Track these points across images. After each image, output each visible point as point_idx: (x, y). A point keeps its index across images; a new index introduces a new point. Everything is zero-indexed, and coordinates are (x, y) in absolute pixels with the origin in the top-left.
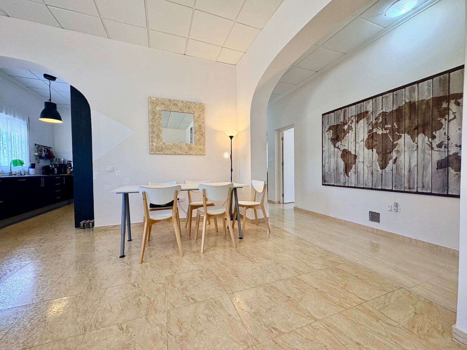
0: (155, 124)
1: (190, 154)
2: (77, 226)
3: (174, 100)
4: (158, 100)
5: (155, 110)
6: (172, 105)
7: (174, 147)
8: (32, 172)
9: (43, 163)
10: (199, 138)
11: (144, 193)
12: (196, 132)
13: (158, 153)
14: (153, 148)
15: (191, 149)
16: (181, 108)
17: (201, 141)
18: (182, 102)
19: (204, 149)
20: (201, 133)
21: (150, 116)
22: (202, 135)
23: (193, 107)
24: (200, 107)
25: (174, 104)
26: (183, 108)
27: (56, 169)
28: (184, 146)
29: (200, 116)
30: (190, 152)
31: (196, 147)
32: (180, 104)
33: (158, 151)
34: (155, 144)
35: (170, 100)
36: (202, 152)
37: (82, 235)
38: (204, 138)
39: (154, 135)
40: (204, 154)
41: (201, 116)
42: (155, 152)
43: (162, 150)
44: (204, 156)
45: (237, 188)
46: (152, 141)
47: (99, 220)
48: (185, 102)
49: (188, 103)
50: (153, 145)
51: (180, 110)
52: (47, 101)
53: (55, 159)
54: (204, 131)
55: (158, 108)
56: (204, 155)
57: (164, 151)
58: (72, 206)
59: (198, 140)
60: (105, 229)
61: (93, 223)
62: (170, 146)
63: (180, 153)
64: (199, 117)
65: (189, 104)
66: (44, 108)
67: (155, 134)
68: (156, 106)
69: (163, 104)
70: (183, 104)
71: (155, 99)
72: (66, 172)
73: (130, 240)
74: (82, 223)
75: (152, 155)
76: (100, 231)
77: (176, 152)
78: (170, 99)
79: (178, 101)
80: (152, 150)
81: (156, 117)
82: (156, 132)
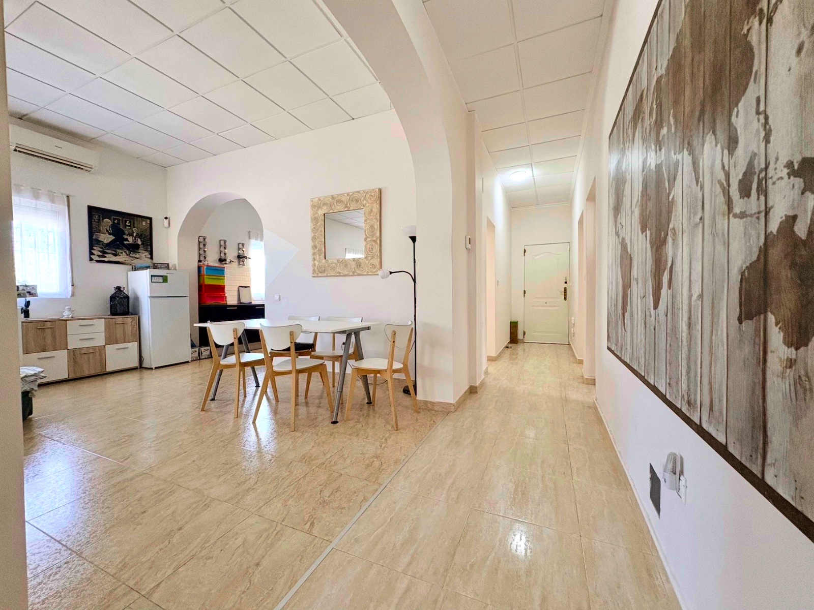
0: (316, 234)
1: (359, 275)
3: (338, 195)
4: (320, 200)
5: (317, 216)
6: (335, 203)
7: (338, 264)
10: (371, 247)
12: (367, 237)
13: (320, 275)
14: (316, 268)
15: (360, 266)
17: (374, 251)
18: (348, 195)
19: (379, 264)
20: (374, 239)
21: (312, 225)
22: (375, 241)
23: (362, 199)
24: (372, 196)
25: (338, 201)
26: (348, 204)
28: (351, 262)
29: (372, 211)
30: (359, 272)
31: (367, 262)
32: (345, 199)
33: (321, 272)
34: (317, 263)
35: (333, 197)
36: (375, 270)
38: (380, 245)
39: (315, 251)
40: (378, 273)
41: (374, 210)
42: (317, 274)
43: (324, 271)
46: (314, 259)
48: (351, 194)
49: (355, 193)
50: (315, 265)
51: (345, 207)
55: (320, 212)
57: (327, 272)
59: (370, 251)
62: (333, 265)
63: (346, 273)
64: (370, 213)
65: (356, 195)
67: (317, 249)
68: (318, 210)
69: (325, 204)
70: (348, 198)
71: (317, 199)
75: (314, 278)
77: (340, 273)
78: (333, 194)
79: (343, 195)
80: (314, 271)
81: (318, 225)
82: (318, 245)
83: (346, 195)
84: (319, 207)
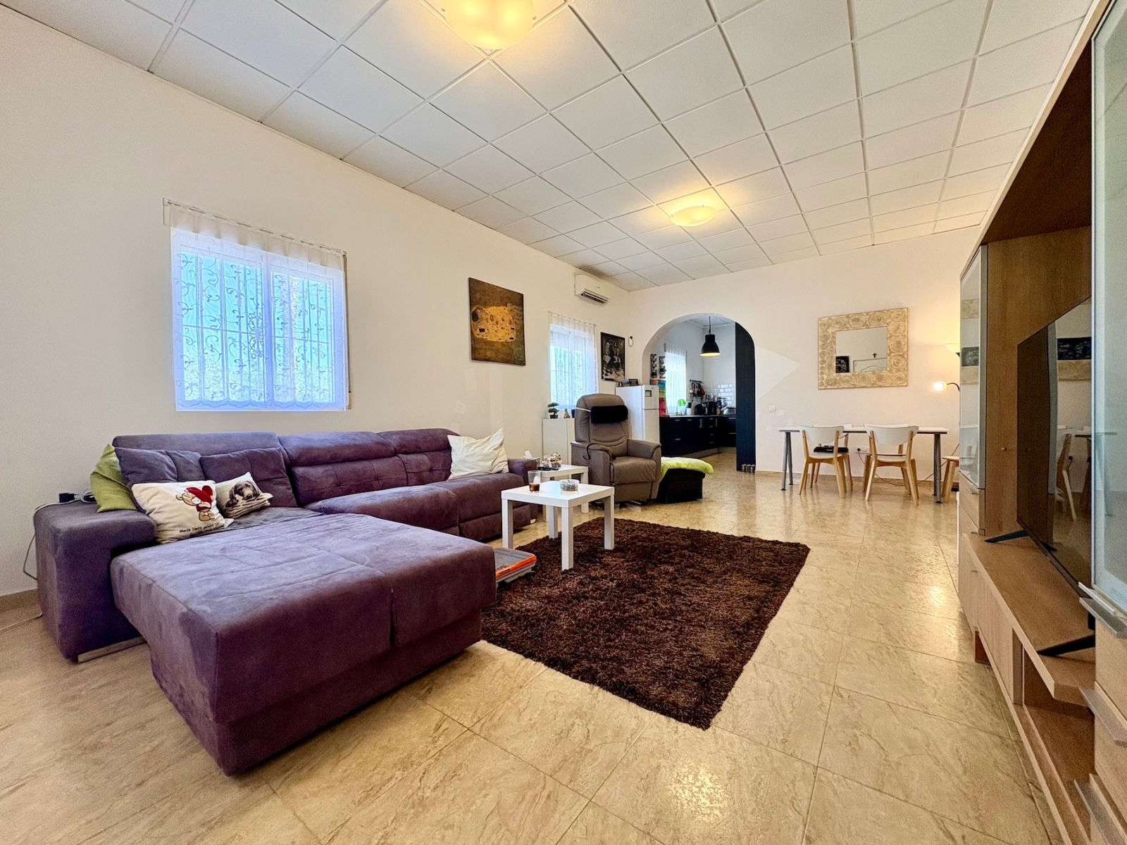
0: (826, 350)
1: (881, 386)
2: (739, 469)
3: (855, 314)
4: (831, 319)
5: (826, 334)
6: (851, 322)
7: (853, 377)
8: (689, 413)
9: (696, 402)
10: (896, 361)
11: (804, 432)
12: (891, 352)
13: (829, 387)
14: (824, 381)
15: (881, 379)
16: (866, 322)
17: (900, 365)
18: (867, 314)
19: (906, 376)
20: (901, 354)
21: (820, 342)
22: (902, 356)
23: (885, 317)
24: (899, 315)
25: (854, 320)
26: (868, 323)
27: (706, 409)
28: (869, 375)
29: (898, 328)
30: (880, 384)
31: (891, 375)
32: (863, 318)
33: (831, 385)
34: (825, 377)
35: (848, 316)
36: (902, 382)
37: (744, 477)
38: (907, 360)
39: (824, 365)
40: (905, 384)
41: (901, 327)
42: (826, 386)
43: (835, 384)
44: (907, 388)
45: (941, 435)
46: (823, 373)
47: (760, 465)
48: (872, 313)
49: (877, 312)
50: (823, 378)
51: (864, 325)
52: (707, 334)
53: (704, 396)
54: (905, 350)
55: (830, 330)
56: (906, 386)
57: (838, 384)
58: (735, 449)
59: (894, 365)
60: (766, 475)
61: (754, 468)
62: (847, 377)
63: (863, 385)
64: (896, 330)
65: (878, 314)
66: (704, 342)
67: (826, 364)
68: (828, 328)
69: (837, 323)
70: (868, 317)
71: (827, 319)
72: (715, 413)
73: (791, 484)
74: (743, 465)
75: (821, 391)
76: (762, 475)
78: (848, 314)
79: (861, 314)
80: (822, 384)
81: (828, 341)
82: (828, 361)
83: (865, 314)
84: (829, 326)
